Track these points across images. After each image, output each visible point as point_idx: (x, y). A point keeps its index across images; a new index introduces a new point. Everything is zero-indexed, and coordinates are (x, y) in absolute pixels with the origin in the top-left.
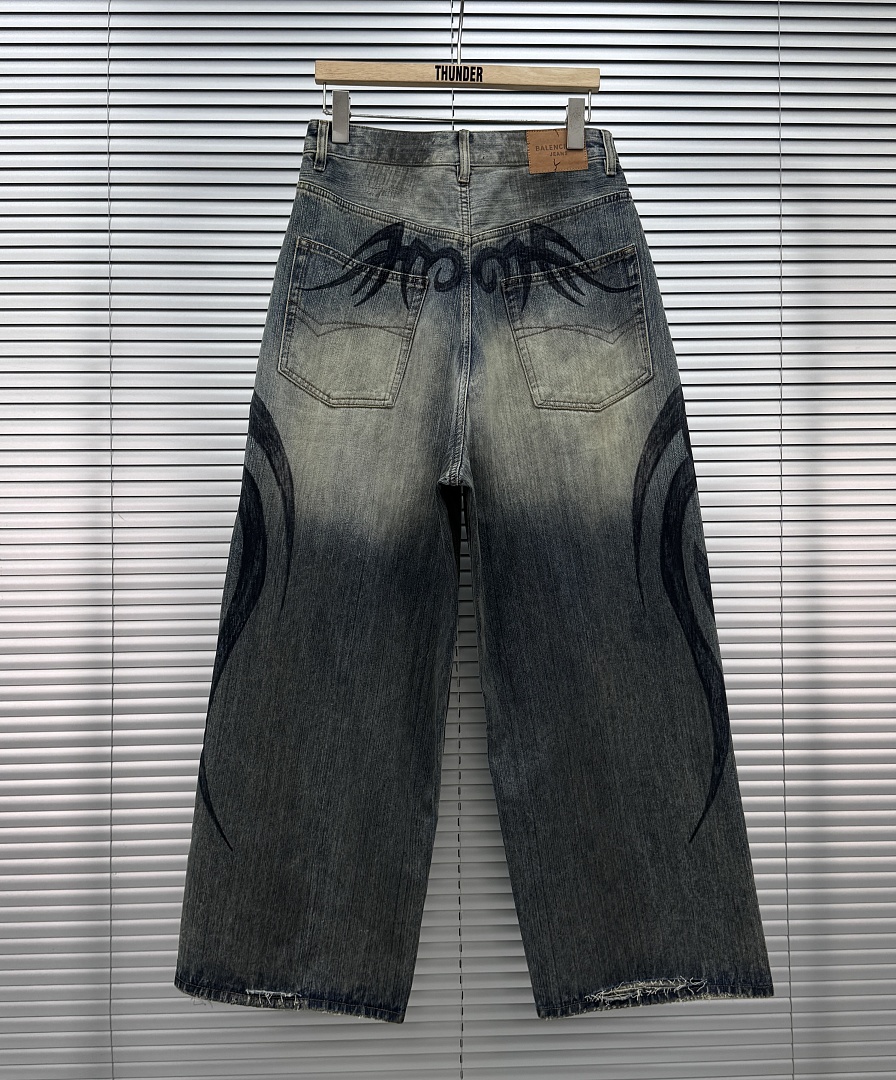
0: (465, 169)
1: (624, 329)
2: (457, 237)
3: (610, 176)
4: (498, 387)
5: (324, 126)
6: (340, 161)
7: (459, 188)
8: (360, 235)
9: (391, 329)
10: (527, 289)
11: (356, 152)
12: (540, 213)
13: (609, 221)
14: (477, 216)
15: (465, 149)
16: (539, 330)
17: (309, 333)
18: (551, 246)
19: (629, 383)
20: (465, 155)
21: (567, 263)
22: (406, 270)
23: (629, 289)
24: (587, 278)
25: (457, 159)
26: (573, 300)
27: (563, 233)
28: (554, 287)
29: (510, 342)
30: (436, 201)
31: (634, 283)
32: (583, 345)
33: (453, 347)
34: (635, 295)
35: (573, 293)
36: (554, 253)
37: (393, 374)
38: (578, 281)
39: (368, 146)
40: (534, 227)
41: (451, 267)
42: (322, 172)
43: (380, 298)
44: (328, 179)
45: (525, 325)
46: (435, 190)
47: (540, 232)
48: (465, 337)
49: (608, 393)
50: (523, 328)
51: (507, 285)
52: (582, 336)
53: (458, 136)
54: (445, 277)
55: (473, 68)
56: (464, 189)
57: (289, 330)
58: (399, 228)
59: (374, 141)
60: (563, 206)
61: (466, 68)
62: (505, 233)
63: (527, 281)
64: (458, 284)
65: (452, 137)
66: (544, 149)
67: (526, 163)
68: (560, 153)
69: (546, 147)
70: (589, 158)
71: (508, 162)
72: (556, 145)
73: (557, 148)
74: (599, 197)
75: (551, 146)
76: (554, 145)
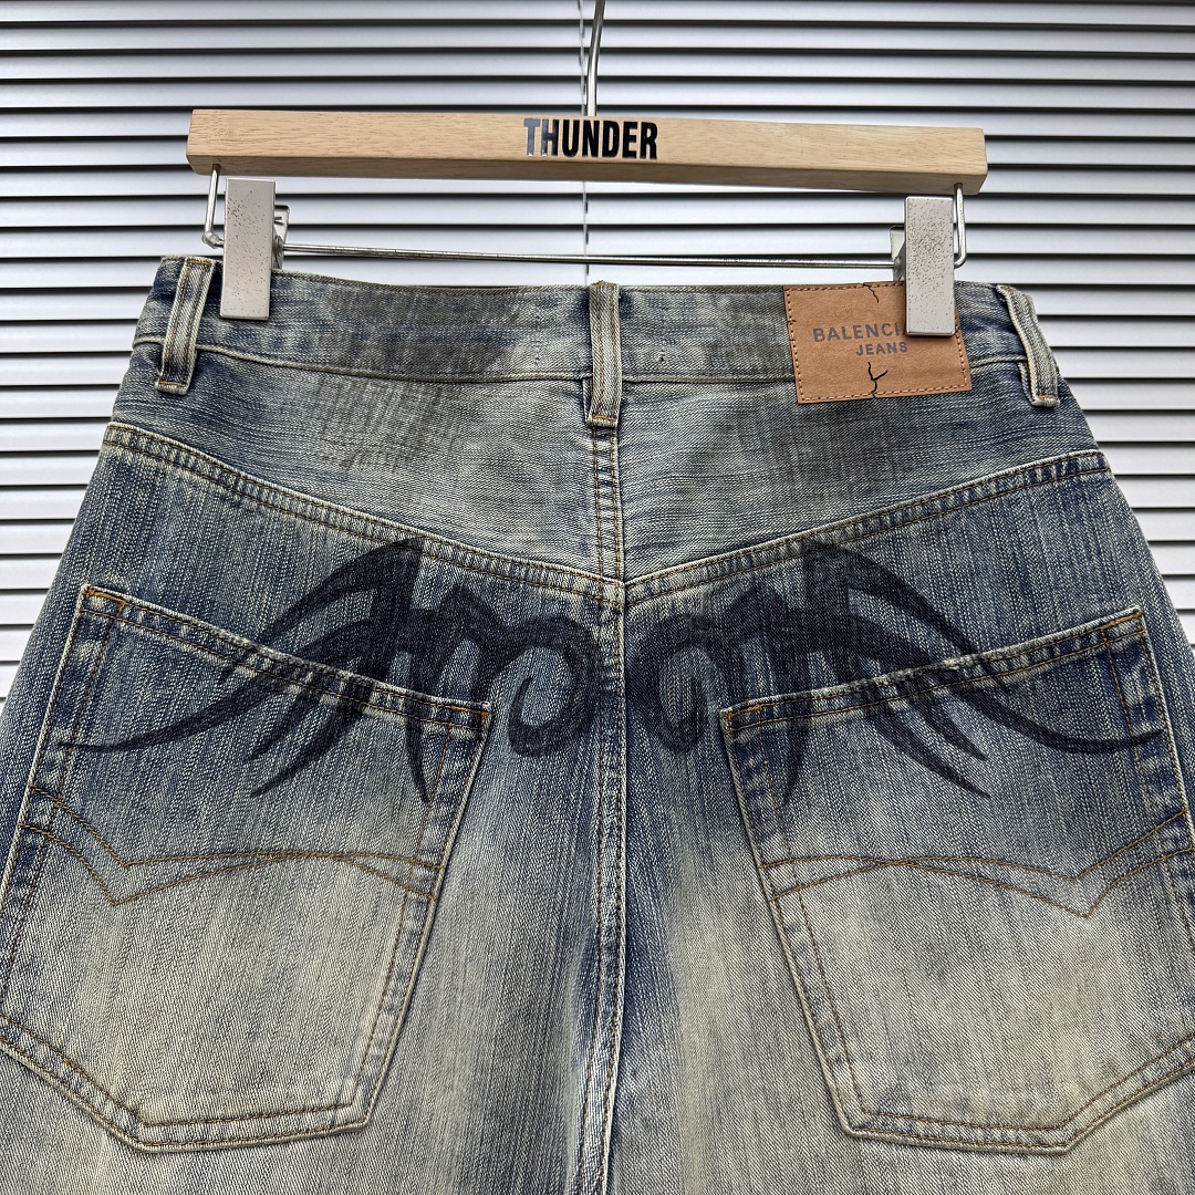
0: (607, 387)
1: (1121, 865)
2: (581, 584)
3: (1043, 409)
4: (719, 1065)
5: (196, 273)
6: (240, 368)
7: (588, 443)
8: (290, 574)
9: (372, 862)
10: (800, 735)
11: (289, 343)
12: (831, 514)
13: (1045, 534)
14: (643, 523)
15: (606, 333)
16: (842, 865)
17: (90, 890)
18: (868, 607)
19: (1155, 1051)
20: (608, 350)
21: (920, 658)
22: (421, 682)
23: (1131, 743)
24: (984, 704)
25: (583, 363)
26: (947, 773)
27: (904, 572)
28: (883, 731)
29: (750, 905)
30: (521, 480)
31: (1146, 727)
32: (996, 925)
33: (565, 937)
34: (1152, 764)
35: (947, 752)
36: (875, 629)
37: (372, 1010)
38: (960, 713)
39: (324, 325)
40: (814, 552)
41: (560, 675)
42: (177, 396)
43: (341, 764)
44: (196, 417)
45: (799, 848)
46: (518, 449)
47: (833, 566)
48: (606, 910)
49: (1085, 1087)
50: (791, 859)
51: (737, 726)
52: (992, 898)
53: (586, 302)
54: (541, 709)
55: (629, 125)
56: (603, 445)
57: (21, 882)
58: (406, 555)
59: (343, 314)
60: (901, 492)
61: (608, 124)
62: (729, 571)
63: (800, 710)
64: (583, 730)
65: (570, 301)
66: (836, 335)
67: (787, 375)
68: (884, 347)
69: (844, 331)
70: (972, 359)
71: (735, 372)
72: (873, 327)
73: (876, 334)
74: (1011, 470)
75: (858, 329)
76: (868, 327)
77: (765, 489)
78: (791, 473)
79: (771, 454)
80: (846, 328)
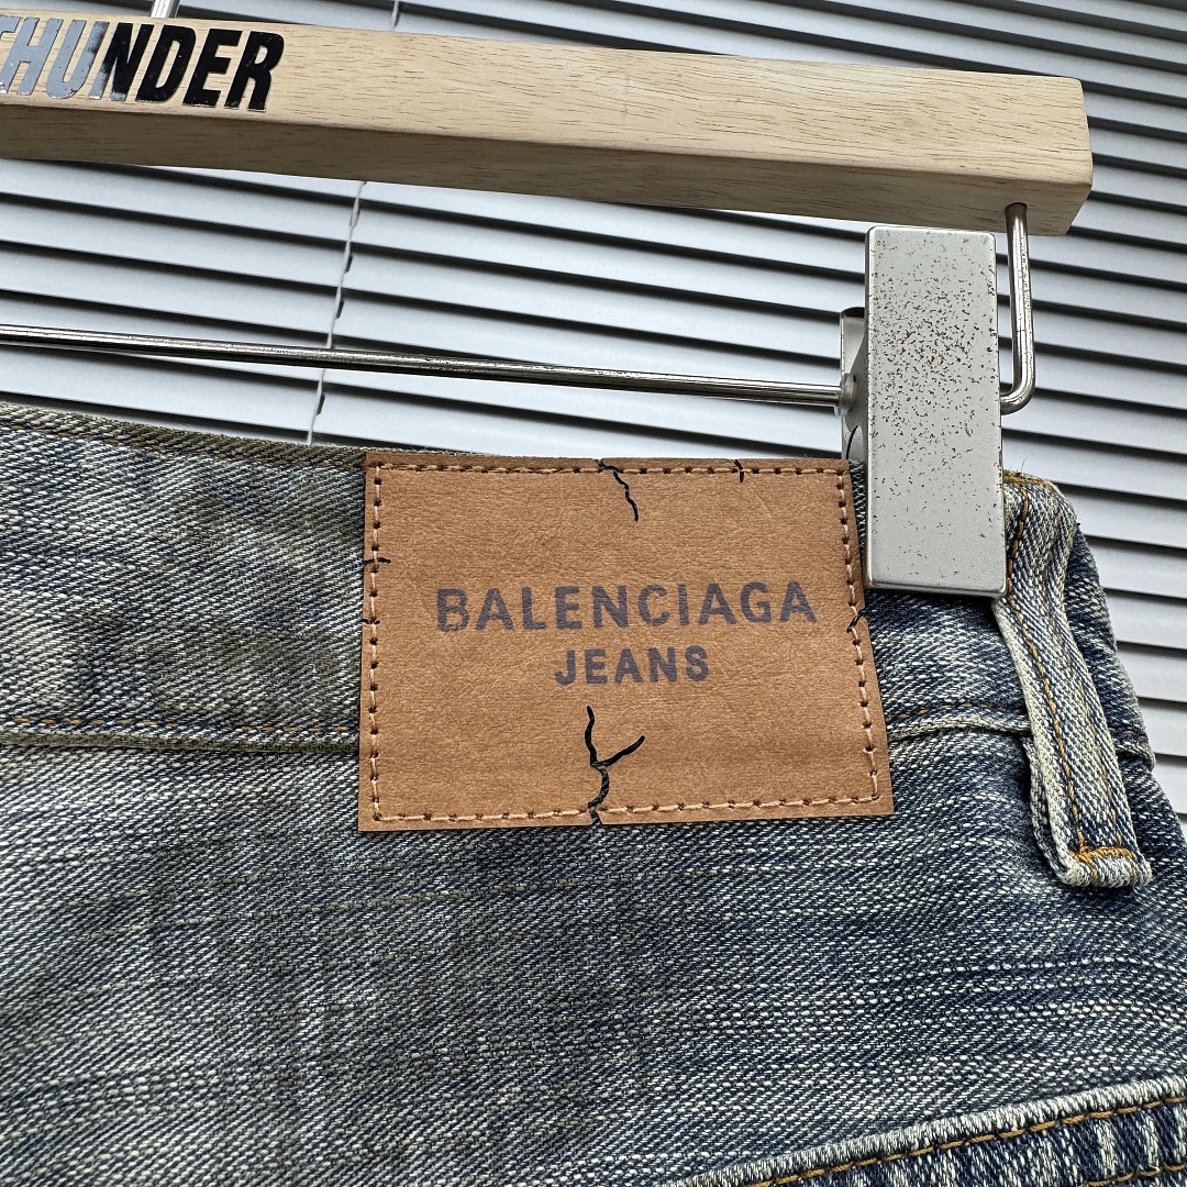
66: (504, 617)
67: (337, 737)
68: (641, 660)
69: (527, 602)
70: (895, 715)
71: (167, 717)
72: (613, 594)
73: (621, 619)
74: (1010, 1116)
75: (570, 599)
76: (599, 593)
77: (200, 1136)
78: (289, 1080)
79: (240, 1005)
80: (536, 592)
